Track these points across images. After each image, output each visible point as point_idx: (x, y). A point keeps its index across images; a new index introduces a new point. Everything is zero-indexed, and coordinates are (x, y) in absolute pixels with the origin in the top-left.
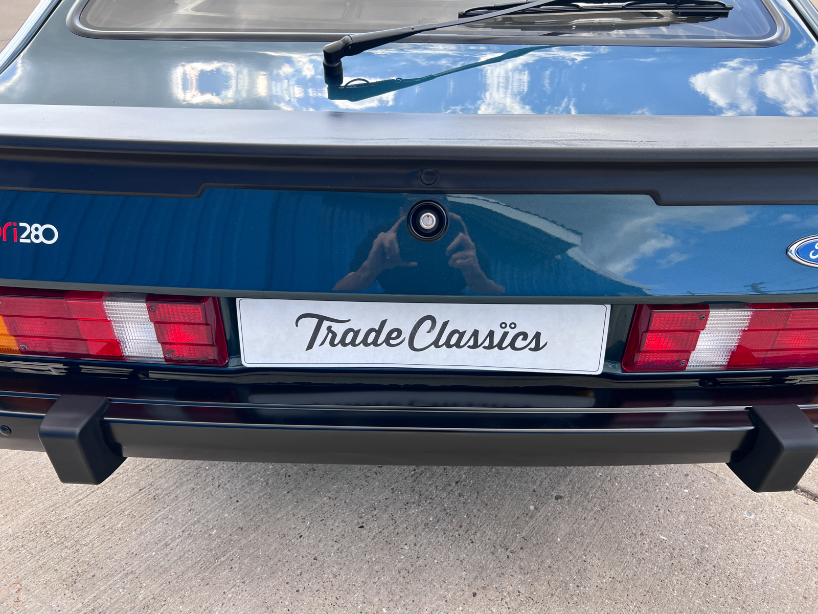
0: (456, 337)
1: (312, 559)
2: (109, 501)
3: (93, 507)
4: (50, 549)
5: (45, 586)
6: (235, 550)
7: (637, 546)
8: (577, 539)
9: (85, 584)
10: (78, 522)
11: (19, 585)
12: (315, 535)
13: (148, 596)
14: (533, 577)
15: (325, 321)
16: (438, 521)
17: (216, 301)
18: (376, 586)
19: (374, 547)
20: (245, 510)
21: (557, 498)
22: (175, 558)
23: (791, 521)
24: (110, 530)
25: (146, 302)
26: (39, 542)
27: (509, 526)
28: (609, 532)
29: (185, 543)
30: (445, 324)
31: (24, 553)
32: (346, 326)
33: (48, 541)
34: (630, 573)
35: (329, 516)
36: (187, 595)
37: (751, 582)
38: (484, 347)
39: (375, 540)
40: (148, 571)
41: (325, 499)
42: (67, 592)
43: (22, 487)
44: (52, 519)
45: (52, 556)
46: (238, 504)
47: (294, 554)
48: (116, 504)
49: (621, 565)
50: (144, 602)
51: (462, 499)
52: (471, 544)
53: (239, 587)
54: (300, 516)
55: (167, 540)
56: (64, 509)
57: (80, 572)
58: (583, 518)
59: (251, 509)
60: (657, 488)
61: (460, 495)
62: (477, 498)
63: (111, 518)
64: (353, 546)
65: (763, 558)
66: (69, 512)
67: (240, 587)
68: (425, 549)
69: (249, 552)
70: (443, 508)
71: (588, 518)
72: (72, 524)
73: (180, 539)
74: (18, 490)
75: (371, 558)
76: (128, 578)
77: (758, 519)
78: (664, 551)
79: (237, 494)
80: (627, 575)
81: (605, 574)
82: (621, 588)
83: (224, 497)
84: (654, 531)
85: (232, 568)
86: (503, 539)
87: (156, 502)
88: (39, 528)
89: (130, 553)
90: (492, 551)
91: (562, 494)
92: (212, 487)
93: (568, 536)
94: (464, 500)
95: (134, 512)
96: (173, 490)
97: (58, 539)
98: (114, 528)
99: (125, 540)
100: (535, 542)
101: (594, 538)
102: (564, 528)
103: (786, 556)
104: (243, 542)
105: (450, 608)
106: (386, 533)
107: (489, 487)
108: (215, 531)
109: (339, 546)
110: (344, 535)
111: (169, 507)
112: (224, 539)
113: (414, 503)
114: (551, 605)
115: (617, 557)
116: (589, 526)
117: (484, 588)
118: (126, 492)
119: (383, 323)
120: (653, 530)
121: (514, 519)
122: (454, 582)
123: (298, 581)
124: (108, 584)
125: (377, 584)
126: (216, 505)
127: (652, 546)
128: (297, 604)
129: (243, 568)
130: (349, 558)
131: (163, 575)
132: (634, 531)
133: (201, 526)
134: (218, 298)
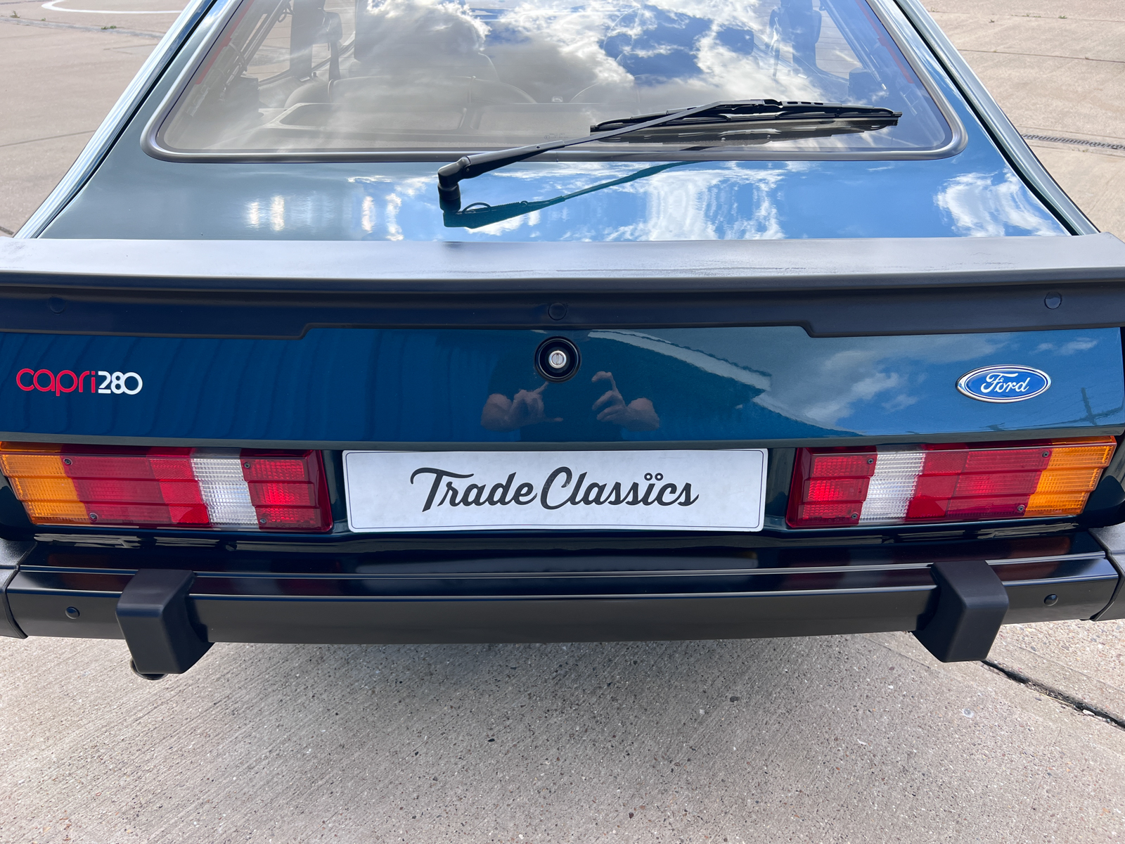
0: (595, 491)
1: (431, 779)
2: (176, 718)
3: (157, 726)
4: (105, 777)
5: (101, 821)
6: (335, 771)
7: (830, 753)
8: (757, 747)
9: (150, 817)
10: (139, 743)
11: (67, 821)
12: (435, 751)
13: (230, 829)
14: (703, 793)
15: (444, 477)
16: (586, 731)
17: (319, 454)
18: (511, 809)
19: (508, 763)
20: (347, 724)
21: (732, 700)
22: (262, 783)
23: (1019, 719)
24: (179, 752)
25: (240, 458)
26: (91, 770)
27: (673, 734)
28: (797, 738)
29: (273, 765)
30: (582, 477)
31: (72, 783)
32: (468, 482)
33: (102, 767)
34: (821, 785)
35: (451, 728)
36: (277, 826)
37: (968, 792)
38: (628, 503)
39: (509, 755)
40: (228, 799)
41: (446, 708)
42: (127, 827)
43: (66, 705)
44: (106, 742)
45: (107, 785)
46: (338, 717)
47: (408, 774)
48: (185, 722)
49: (810, 776)
50: (225, 836)
51: (616, 704)
52: (627, 757)
53: (341, 814)
54: (415, 730)
55: (251, 761)
56: (120, 730)
57: (143, 802)
58: (764, 722)
59: (355, 722)
60: (856, 684)
61: (613, 699)
62: (634, 702)
63: (180, 738)
64: (482, 763)
65: (983, 763)
66: (128, 733)
67: (343, 815)
68: (570, 764)
69: (353, 773)
70: (592, 715)
71: (771, 723)
72: (131, 747)
73: (267, 761)
74: (61, 708)
75: (504, 777)
76: (204, 808)
77: (978, 718)
78: (863, 758)
79: (336, 706)
80: (817, 788)
81: (790, 787)
82: (810, 803)
83: (320, 710)
84: (851, 736)
85: (332, 793)
86: (666, 750)
87: (235, 718)
88: (90, 753)
89: (205, 779)
90: (652, 764)
91: (739, 695)
92: (305, 697)
93: (746, 743)
94: (618, 705)
95: (208, 730)
96: (256, 703)
97: (115, 765)
98: (183, 749)
99: (198, 764)
100: (705, 752)
101: (778, 746)
102: (741, 735)
103: (1012, 761)
104: (345, 762)
105: (601, 832)
106: (521, 746)
107: (649, 689)
108: (310, 750)
109: (464, 763)
110: (470, 750)
111: (251, 724)
112: (321, 759)
113: (556, 710)
114: (725, 824)
115: (806, 766)
116: (771, 731)
117: (643, 807)
118: (197, 707)
119: (511, 477)
120: (850, 734)
121: (680, 726)
122: (606, 802)
123: (414, 806)
124: (179, 816)
125: (512, 806)
126: (310, 719)
127: (848, 753)
128: (414, 832)
129: (346, 792)
130: (477, 778)
131: (247, 804)
132: (827, 736)
133: (292, 744)
134: (321, 451)
